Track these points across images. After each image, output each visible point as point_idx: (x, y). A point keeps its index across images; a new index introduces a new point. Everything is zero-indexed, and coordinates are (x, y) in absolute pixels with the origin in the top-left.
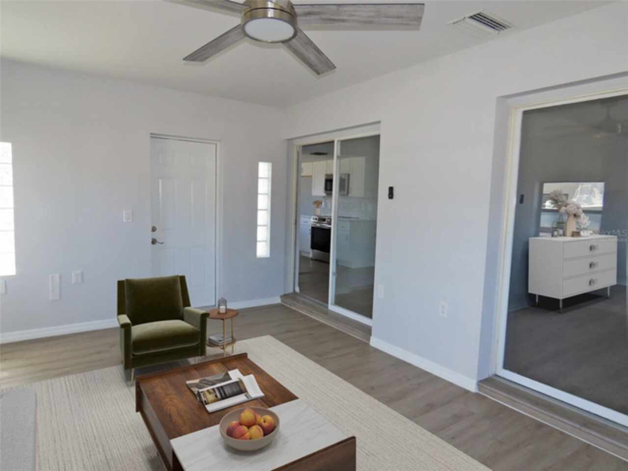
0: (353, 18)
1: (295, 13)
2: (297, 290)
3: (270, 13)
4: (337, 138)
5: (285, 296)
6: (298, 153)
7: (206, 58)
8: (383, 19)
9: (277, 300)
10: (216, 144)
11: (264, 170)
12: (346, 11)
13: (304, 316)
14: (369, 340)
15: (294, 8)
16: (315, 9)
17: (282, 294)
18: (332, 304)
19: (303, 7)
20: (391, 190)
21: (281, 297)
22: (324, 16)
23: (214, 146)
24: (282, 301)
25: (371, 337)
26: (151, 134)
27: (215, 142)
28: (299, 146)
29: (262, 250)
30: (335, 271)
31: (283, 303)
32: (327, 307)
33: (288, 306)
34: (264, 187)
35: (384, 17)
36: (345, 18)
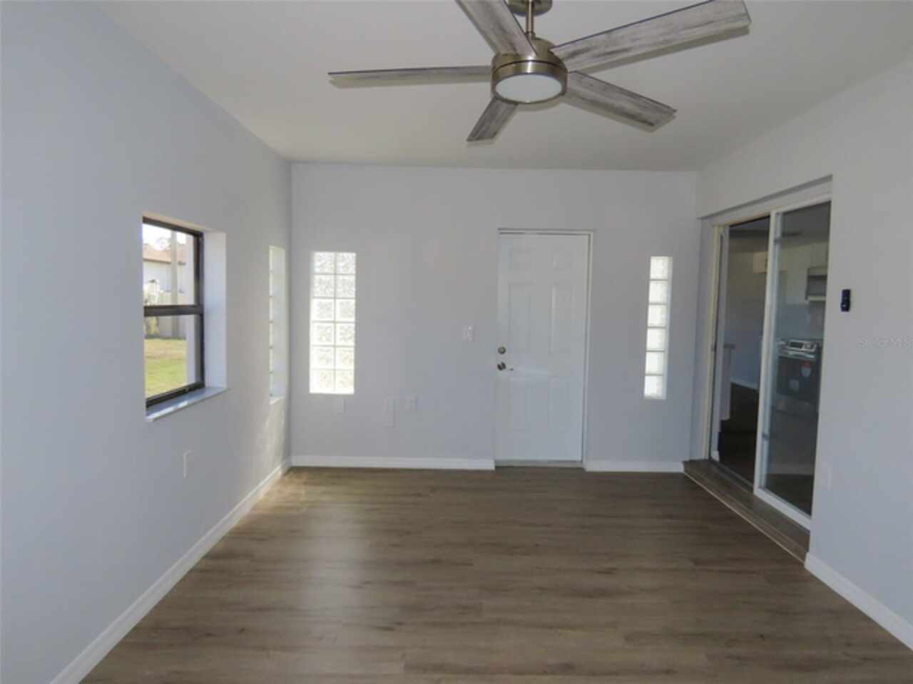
0: (638, 43)
1: (556, 58)
2: (716, 455)
3: (529, 67)
4: (775, 210)
5: (690, 464)
6: (722, 237)
7: (495, 134)
8: (684, 32)
9: (679, 468)
10: (589, 235)
11: (659, 267)
12: (622, 37)
13: (712, 498)
14: (804, 558)
15: (552, 53)
16: (579, 46)
17: (687, 459)
18: (760, 487)
19: (564, 47)
20: (847, 294)
21: (685, 463)
22: (596, 52)
23: (587, 237)
24: (686, 471)
25: (809, 555)
26: (499, 229)
27: (587, 232)
28: (724, 226)
29: (653, 387)
30: (767, 432)
31: (686, 474)
32: (751, 489)
33: (693, 479)
34: (658, 293)
35: (684, 29)
36: (627, 46)
